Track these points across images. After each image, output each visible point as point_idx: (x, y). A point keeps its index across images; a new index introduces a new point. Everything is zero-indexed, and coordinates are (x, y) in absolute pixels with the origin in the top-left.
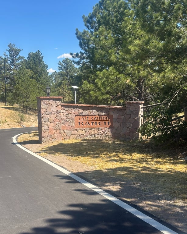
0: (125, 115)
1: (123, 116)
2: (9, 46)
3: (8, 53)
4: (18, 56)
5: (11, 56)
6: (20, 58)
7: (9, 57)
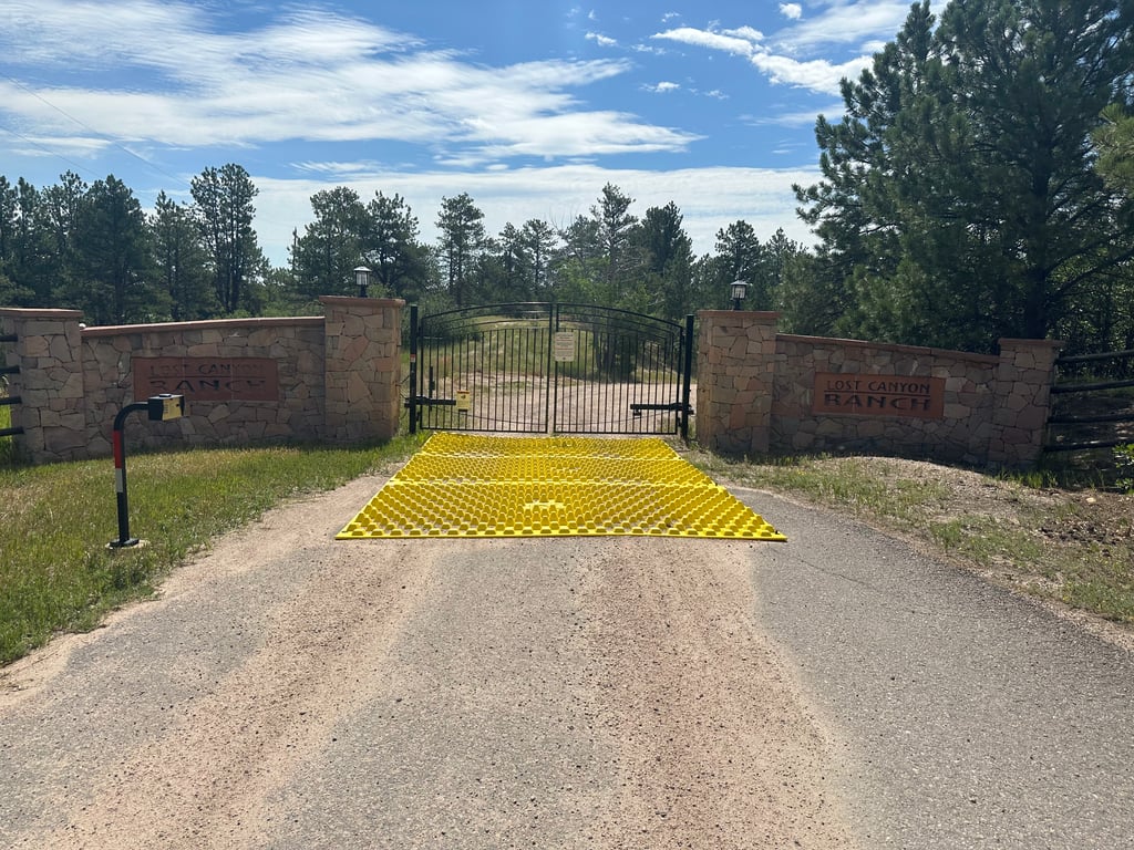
0: (993, 384)
1: (984, 386)
2: (604, 190)
3: (601, 210)
4: (624, 215)
5: (608, 214)
6: (627, 221)
7: (603, 217)
